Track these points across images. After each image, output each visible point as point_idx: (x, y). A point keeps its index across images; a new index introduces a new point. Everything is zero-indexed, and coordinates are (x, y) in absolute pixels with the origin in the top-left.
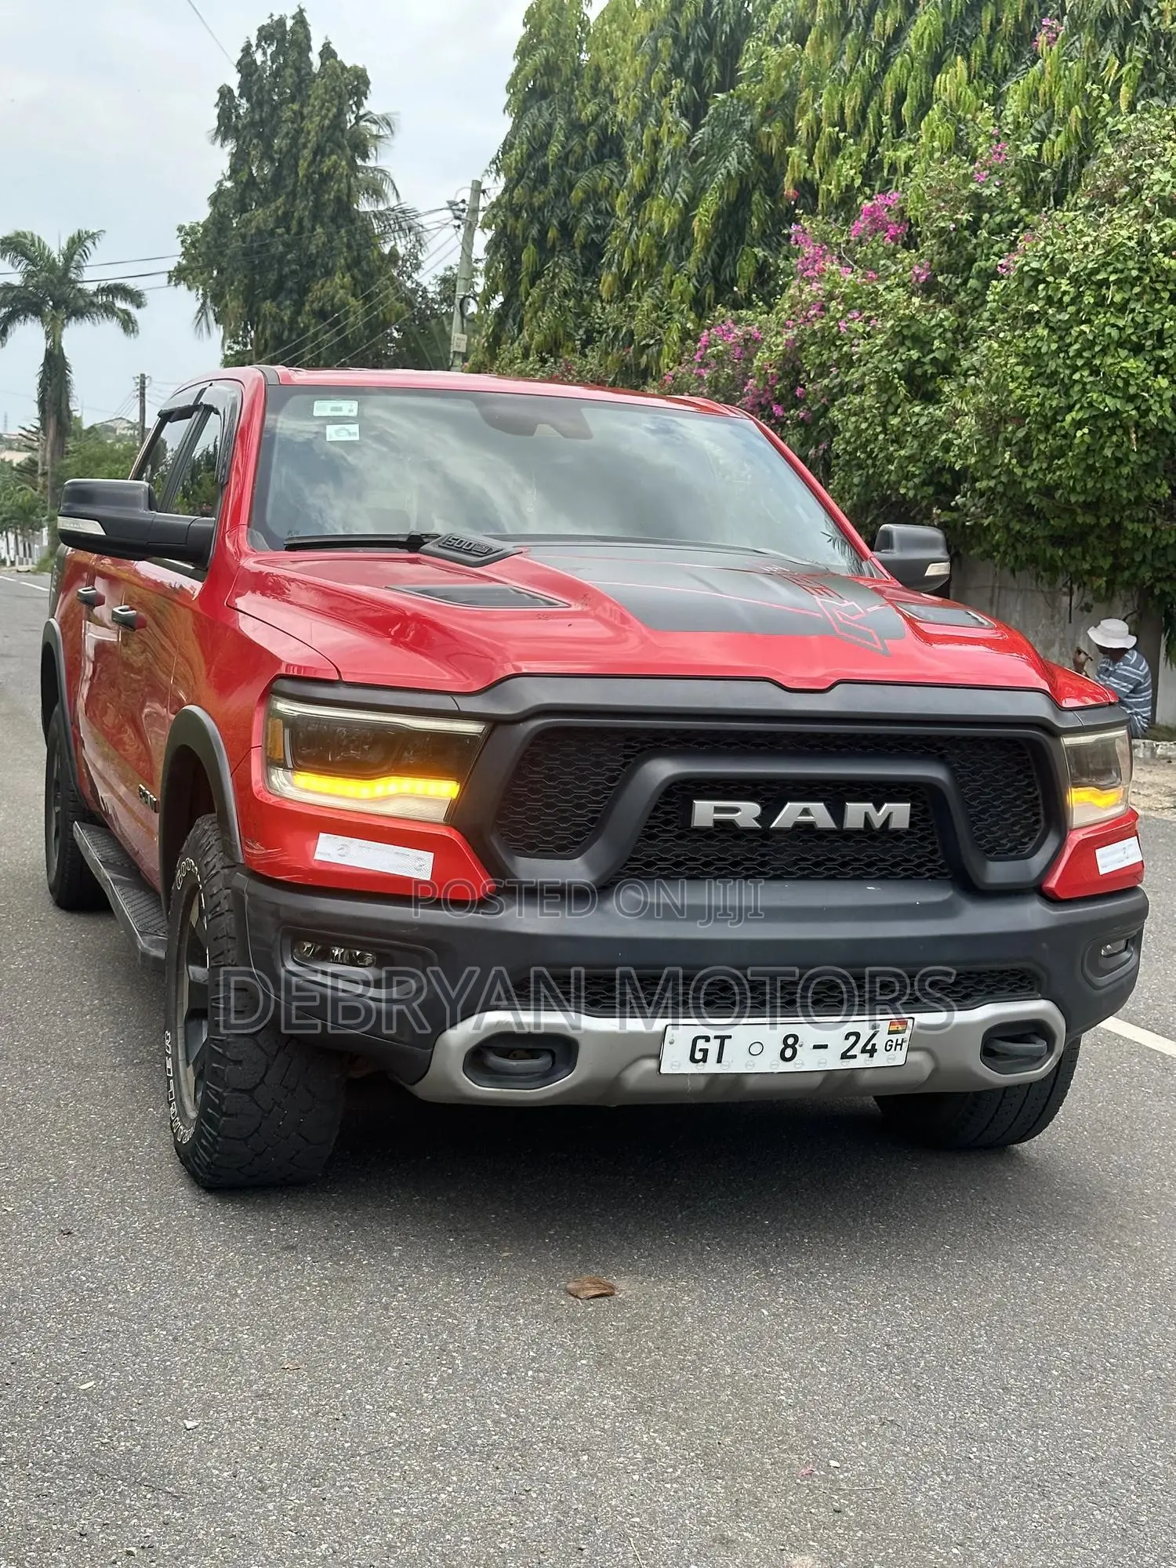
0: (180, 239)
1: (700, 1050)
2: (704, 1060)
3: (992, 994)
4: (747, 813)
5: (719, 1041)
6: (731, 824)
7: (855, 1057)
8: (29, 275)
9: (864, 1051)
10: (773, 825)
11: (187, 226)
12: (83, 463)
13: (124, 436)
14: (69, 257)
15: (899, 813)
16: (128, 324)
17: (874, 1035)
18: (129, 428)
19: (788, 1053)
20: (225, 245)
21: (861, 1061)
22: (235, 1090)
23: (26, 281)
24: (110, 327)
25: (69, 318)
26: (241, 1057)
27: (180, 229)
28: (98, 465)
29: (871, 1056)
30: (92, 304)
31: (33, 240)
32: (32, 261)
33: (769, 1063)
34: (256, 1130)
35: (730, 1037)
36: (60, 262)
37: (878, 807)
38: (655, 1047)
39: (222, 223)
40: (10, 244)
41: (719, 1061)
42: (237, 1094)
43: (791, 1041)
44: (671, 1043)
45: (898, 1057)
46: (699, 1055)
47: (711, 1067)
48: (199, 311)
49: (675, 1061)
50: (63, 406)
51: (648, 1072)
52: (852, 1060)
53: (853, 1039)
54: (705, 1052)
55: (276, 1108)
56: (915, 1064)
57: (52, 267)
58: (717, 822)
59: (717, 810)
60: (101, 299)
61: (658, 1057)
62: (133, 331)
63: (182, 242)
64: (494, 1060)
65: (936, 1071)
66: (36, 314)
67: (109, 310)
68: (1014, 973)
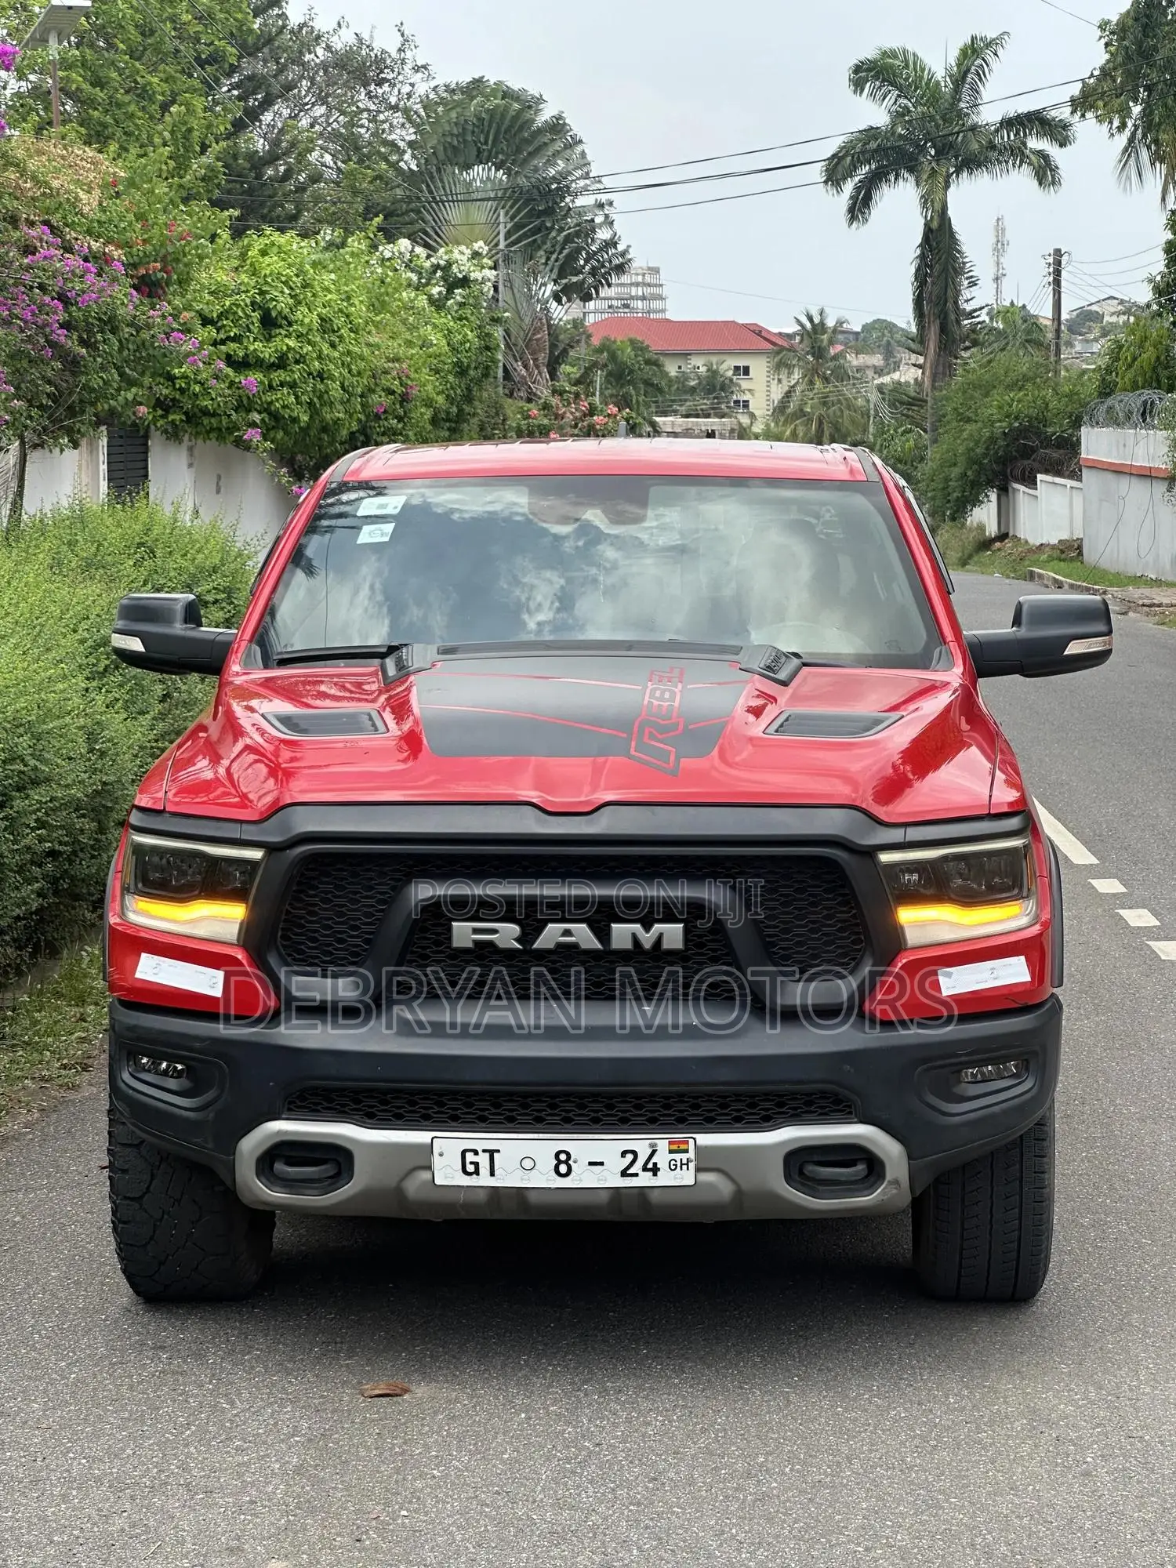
0: (1103, 41)
1: (471, 1163)
2: (477, 1172)
3: (797, 1117)
4: (507, 934)
5: (487, 1155)
6: (491, 944)
7: (636, 1175)
8: (899, 115)
9: (645, 1169)
10: (535, 946)
11: (1114, 19)
12: (964, 392)
13: (1114, 326)
14: (960, 78)
15: (672, 934)
16: (1045, 172)
17: (654, 1152)
18: (1119, 314)
19: (563, 1169)
20: (1155, 49)
21: (645, 1180)
22: (125, 1198)
23: (894, 124)
24: (1021, 179)
25: (958, 172)
26: (126, 1167)
27: (1103, 25)
28: (987, 395)
29: (655, 1175)
30: (992, 146)
31: (906, 61)
32: (903, 92)
33: (543, 1178)
34: (151, 1238)
35: (498, 1151)
36: (947, 87)
37: (647, 927)
38: (423, 1157)
39: (1147, 16)
40: (869, 70)
41: (492, 1174)
42: (128, 1202)
43: (563, 1157)
44: (441, 1155)
45: (687, 1177)
46: (470, 1168)
47: (484, 1180)
48: (1126, 150)
49: (447, 1172)
50: (950, 305)
51: (425, 1183)
52: (634, 1178)
53: (630, 1157)
54: (476, 1164)
55: (166, 1217)
56: (710, 1186)
57: (932, 95)
58: (476, 943)
59: (476, 931)
60: (1006, 137)
61: (429, 1167)
62: (1053, 183)
63: (1107, 45)
64: (280, 1167)
65: (739, 1194)
66: (911, 170)
67: (1018, 153)
68: (824, 1094)
